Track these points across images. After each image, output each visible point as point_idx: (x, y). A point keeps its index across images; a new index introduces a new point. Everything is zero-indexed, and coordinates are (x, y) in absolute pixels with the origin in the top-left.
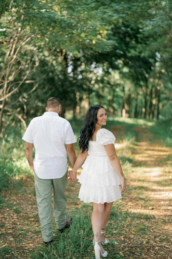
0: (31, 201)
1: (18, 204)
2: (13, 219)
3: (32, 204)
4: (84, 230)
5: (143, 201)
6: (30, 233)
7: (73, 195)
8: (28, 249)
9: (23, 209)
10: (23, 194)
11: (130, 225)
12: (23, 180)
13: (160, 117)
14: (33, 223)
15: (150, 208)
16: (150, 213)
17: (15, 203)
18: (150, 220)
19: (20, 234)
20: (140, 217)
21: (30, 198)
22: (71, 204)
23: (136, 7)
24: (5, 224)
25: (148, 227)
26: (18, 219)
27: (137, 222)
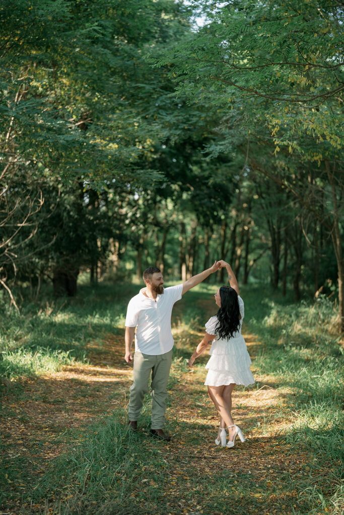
0: (40, 409)
1: (23, 413)
2: (20, 429)
3: (42, 413)
4: (119, 438)
5: (201, 409)
6: (47, 443)
7: (99, 402)
8: (48, 458)
9: (31, 418)
10: (27, 401)
11: (180, 435)
12: (21, 383)
13: (252, 279)
14: (48, 433)
15: (210, 417)
16: (209, 423)
17: (18, 411)
18: (206, 430)
19: (34, 444)
20: (194, 426)
21: (38, 405)
22: (98, 412)
23: (197, 119)
24: (11, 434)
25: (203, 437)
26: (27, 429)
27: (189, 432)
